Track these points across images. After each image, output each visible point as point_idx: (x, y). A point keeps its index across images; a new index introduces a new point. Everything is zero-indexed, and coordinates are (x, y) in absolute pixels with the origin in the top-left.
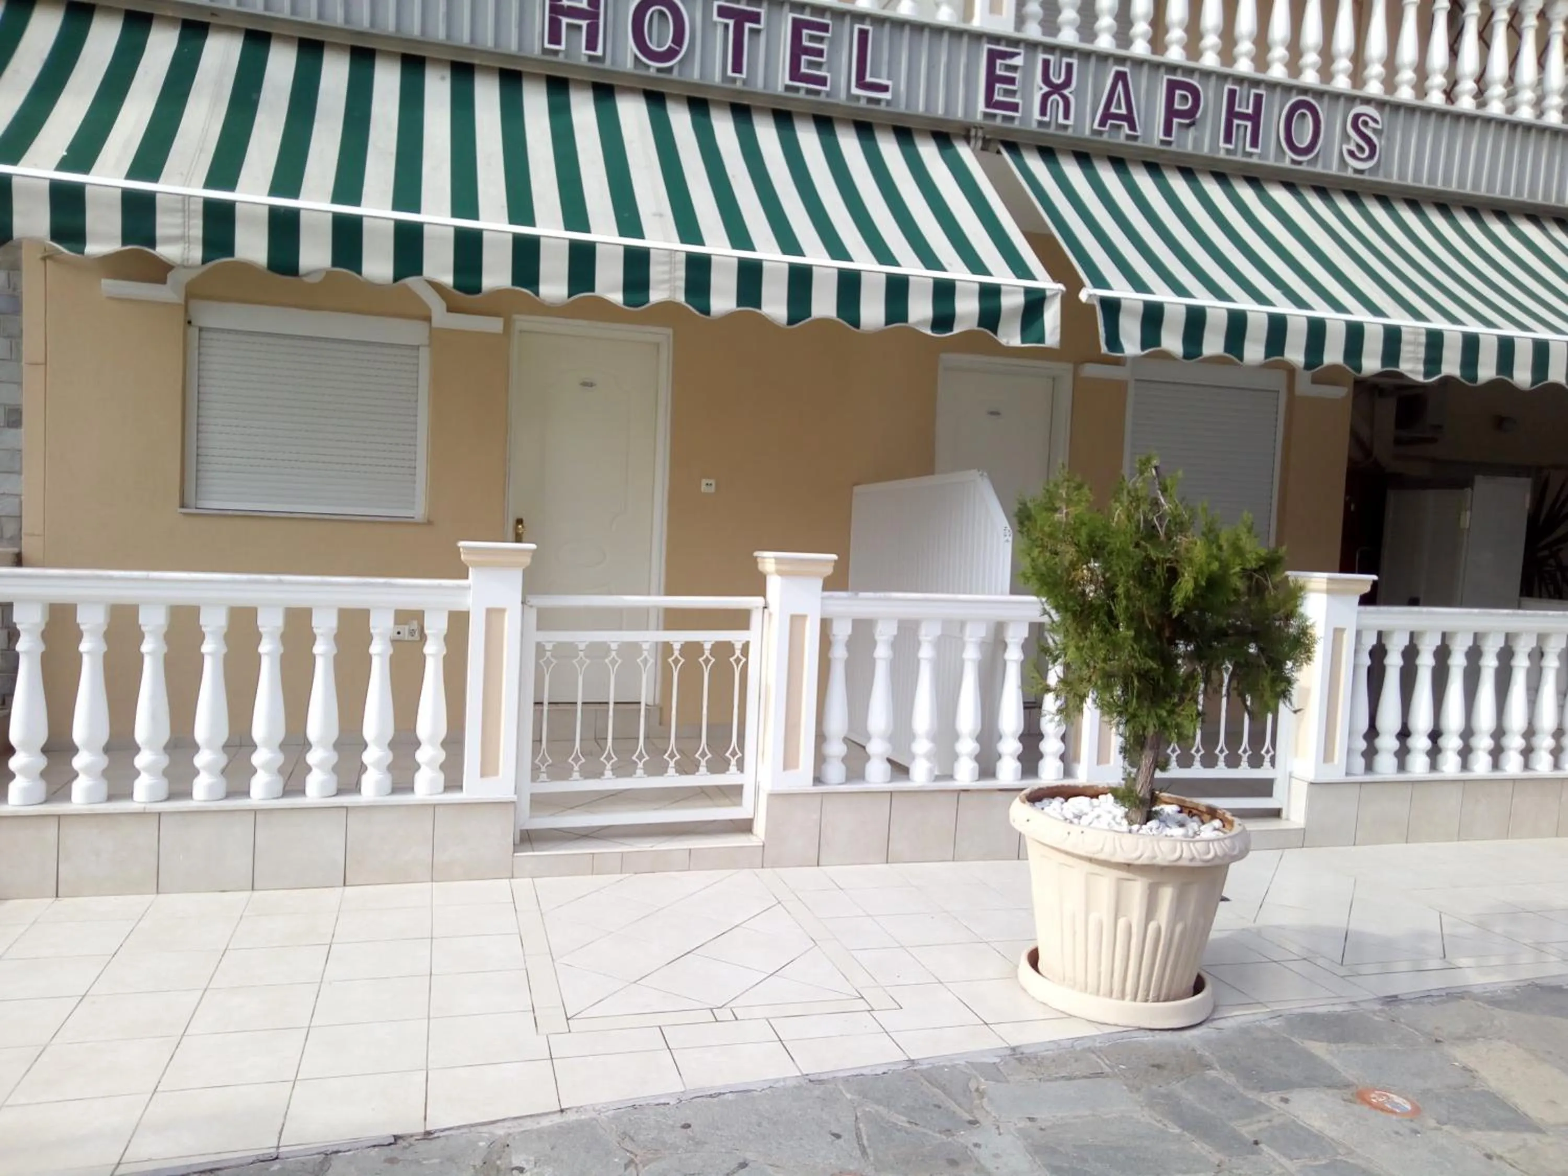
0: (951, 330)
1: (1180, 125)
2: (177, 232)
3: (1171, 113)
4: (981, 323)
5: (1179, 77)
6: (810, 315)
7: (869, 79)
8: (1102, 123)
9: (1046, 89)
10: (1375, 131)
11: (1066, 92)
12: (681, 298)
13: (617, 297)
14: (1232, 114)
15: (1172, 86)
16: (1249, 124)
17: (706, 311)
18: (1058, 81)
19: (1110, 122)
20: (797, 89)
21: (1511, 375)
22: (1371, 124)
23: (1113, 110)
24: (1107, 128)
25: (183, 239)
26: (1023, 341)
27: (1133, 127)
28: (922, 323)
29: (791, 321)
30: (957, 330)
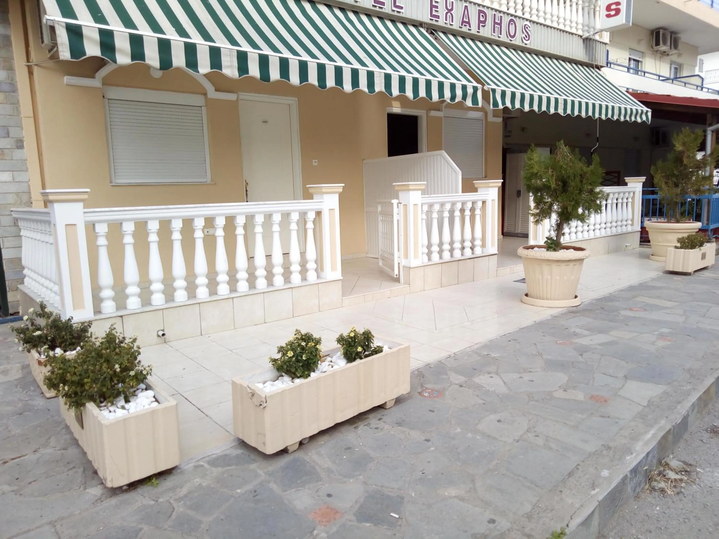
0: (455, 101)
1: (482, 26)
2: (229, 64)
3: (480, 22)
4: (462, 99)
5: (481, 8)
6: (419, 96)
7: (397, 4)
8: (462, 25)
9: (447, 11)
10: (529, 30)
11: (452, 12)
12: (384, 90)
13: (366, 90)
14: (495, 23)
15: (480, 11)
16: (499, 26)
17: (391, 95)
18: (450, 8)
19: (464, 24)
20: (376, 6)
21: (581, 113)
22: (529, 28)
23: (465, 20)
24: (463, 26)
25: (231, 67)
26: (473, 105)
27: (470, 26)
28: (448, 99)
29: (414, 98)
30: (457, 101)
